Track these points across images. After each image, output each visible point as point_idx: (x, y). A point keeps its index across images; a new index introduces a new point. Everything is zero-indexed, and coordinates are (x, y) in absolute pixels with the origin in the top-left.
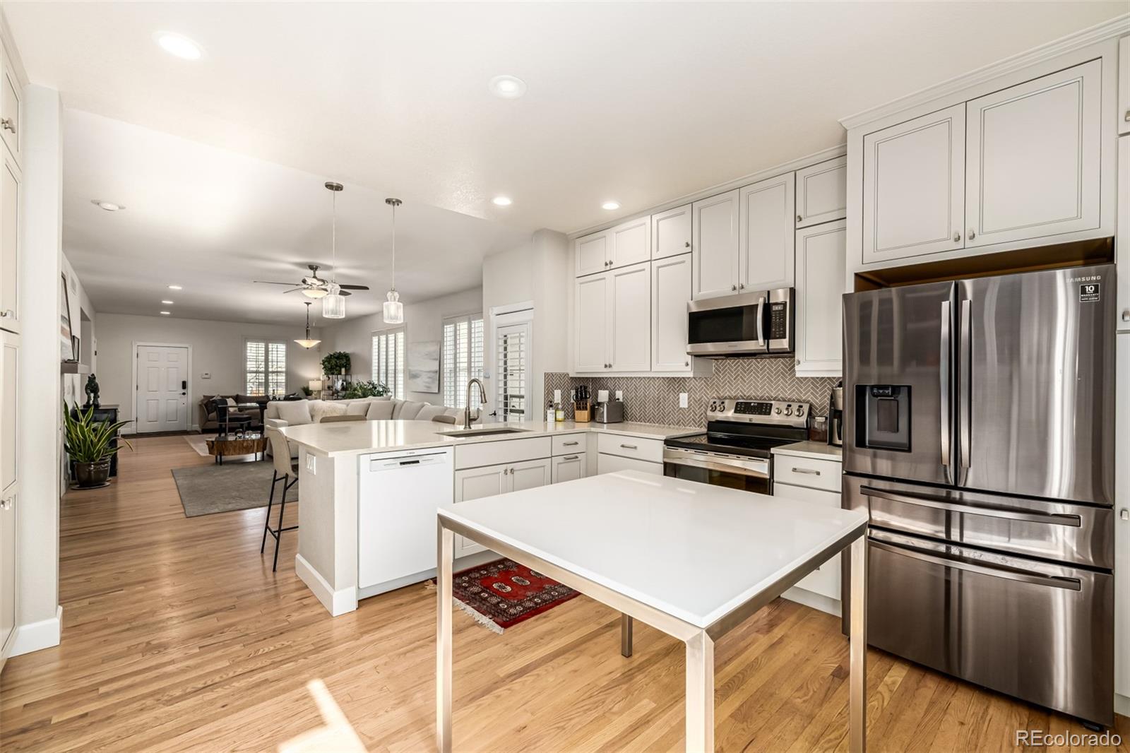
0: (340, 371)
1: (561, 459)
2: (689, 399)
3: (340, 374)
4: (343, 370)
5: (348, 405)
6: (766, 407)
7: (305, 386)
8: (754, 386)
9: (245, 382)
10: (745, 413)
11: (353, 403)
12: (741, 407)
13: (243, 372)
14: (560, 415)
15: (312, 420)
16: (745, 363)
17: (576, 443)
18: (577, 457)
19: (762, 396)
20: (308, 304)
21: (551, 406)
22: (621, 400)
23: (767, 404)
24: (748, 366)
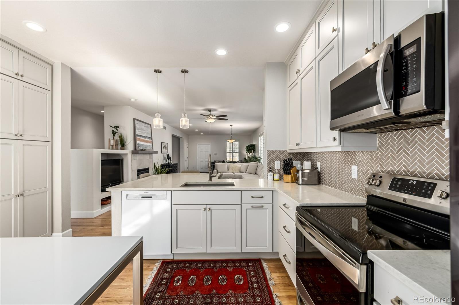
0: (251, 151)
1: (249, 206)
2: (358, 171)
3: (251, 153)
4: (252, 151)
5: (242, 165)
6: (427, 188)
7: (245, 157)
8: (419, 161)
9: (226, 156)
10: (399, 191)
11: (244, 165)
12: (397, 184)
13: (225, 152)
14: (277, 177)
15: (228, 171)
16: (409, 134)
17: (262, 197)
18: (262, 207)
19: (430, 174)
20: (231, 126)
21: (271, 171)
22: (319, 170)
23: (429, 183)
24: (411, 137)
